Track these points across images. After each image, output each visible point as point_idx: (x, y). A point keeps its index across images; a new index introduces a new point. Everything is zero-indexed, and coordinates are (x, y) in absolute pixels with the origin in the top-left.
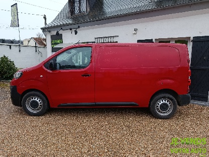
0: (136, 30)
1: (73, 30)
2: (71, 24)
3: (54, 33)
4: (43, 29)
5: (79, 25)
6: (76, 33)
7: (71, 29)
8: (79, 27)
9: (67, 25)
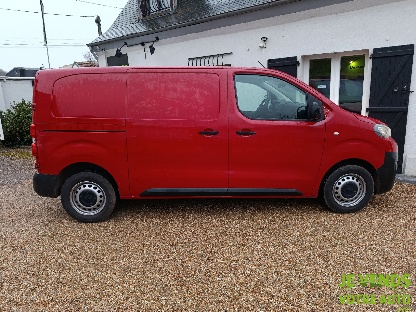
0: (265, 39)
1: (148, 45)
2: (142, 34)
3: (112, 52)
4: (93, 46)
5: (159, 35)
6: (152, 50)
7: (143, 44)
8: (158, 39)
9: (137, 35)
